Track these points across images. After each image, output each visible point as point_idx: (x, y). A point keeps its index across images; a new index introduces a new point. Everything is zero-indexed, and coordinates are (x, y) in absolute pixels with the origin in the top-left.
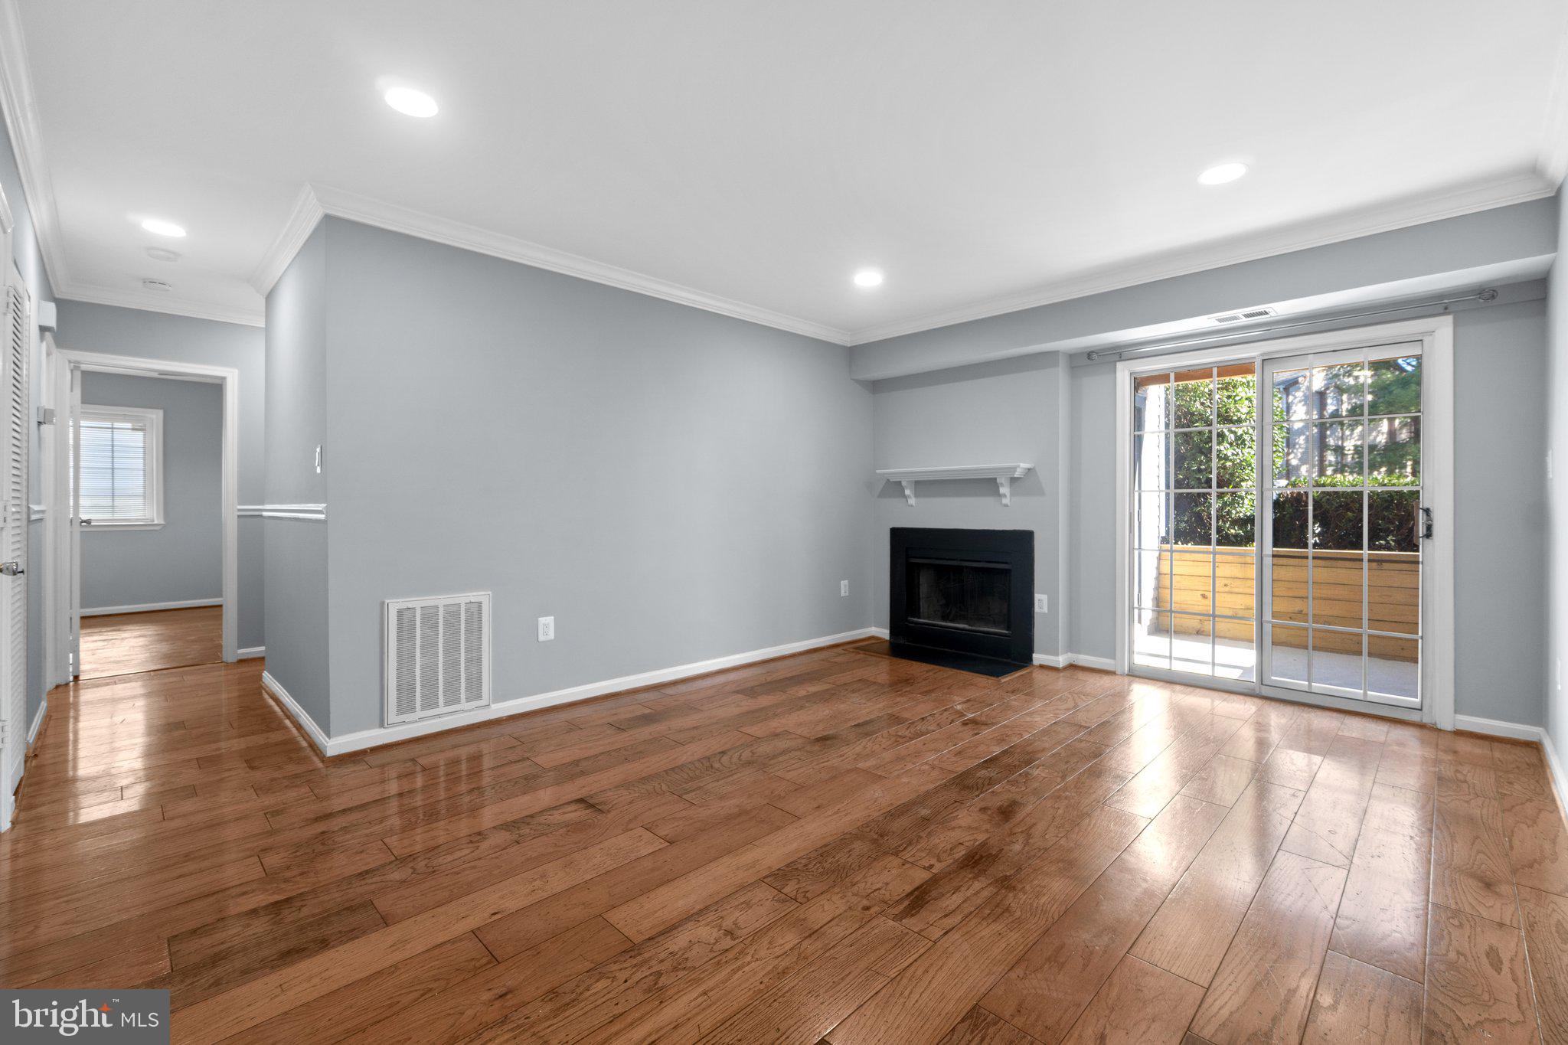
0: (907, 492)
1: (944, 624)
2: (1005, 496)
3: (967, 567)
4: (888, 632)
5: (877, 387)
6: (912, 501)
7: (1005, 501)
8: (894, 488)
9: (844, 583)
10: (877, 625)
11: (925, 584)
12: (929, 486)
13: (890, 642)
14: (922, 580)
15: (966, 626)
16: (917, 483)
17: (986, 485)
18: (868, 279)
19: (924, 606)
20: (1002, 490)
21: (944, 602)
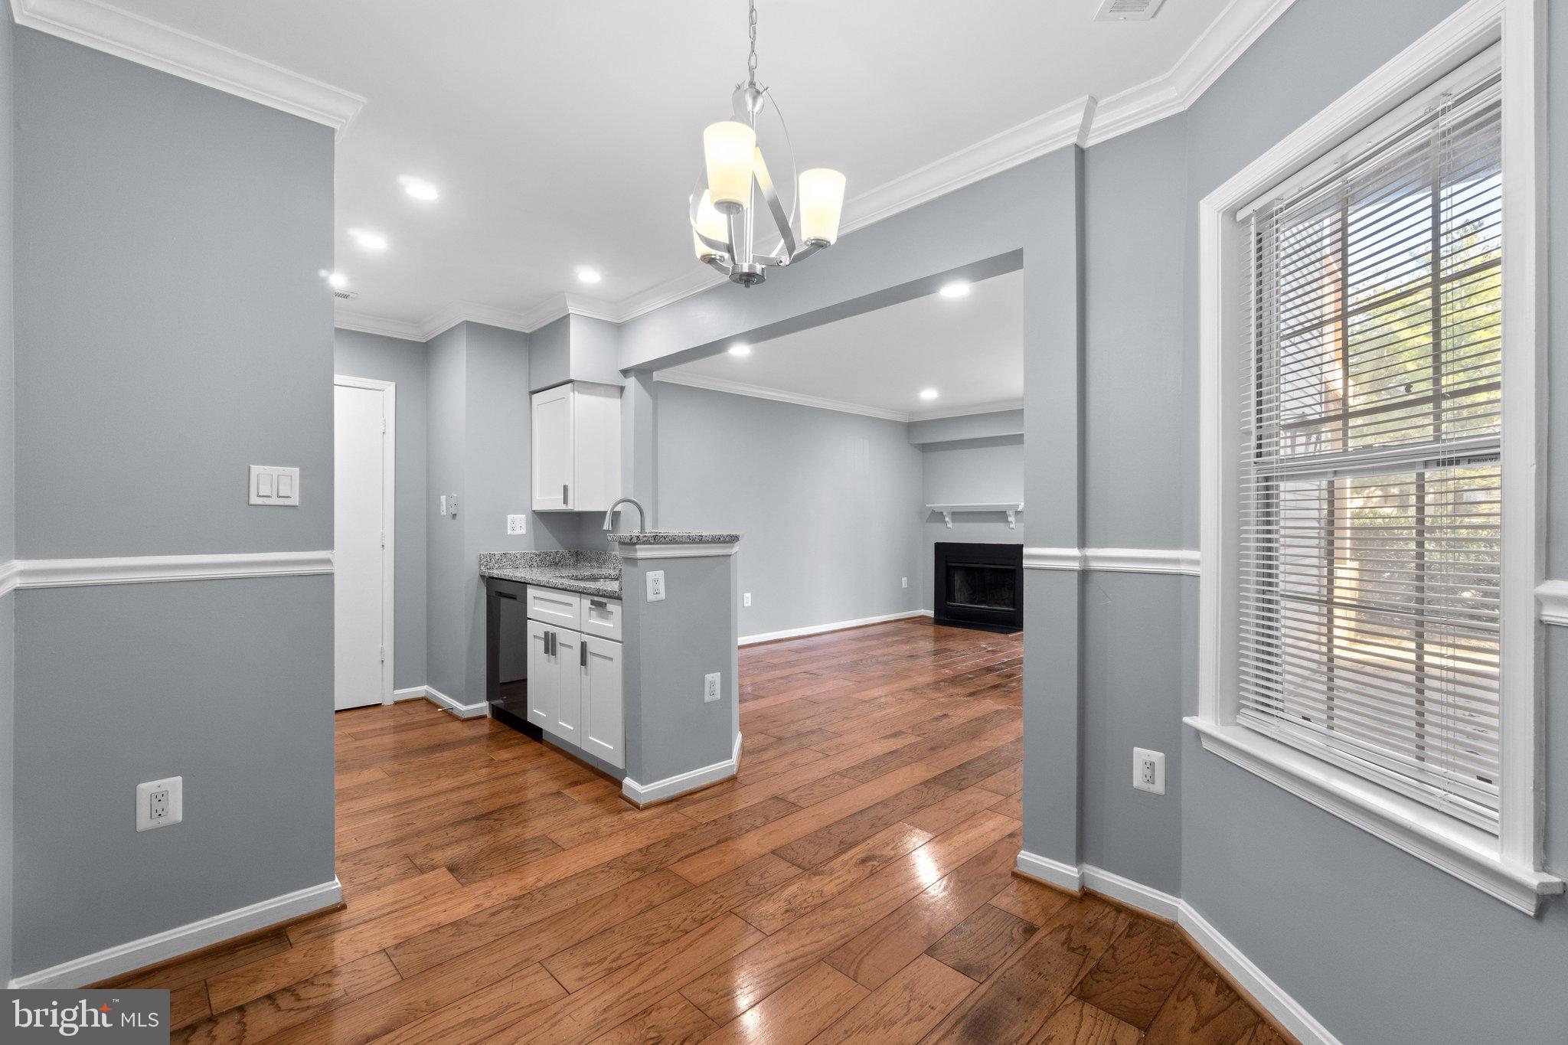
0: (947, 519)
1: (971, 606)
2: (1012, 522)
3: (987, 568)
4: (933, 612)
5: (925, 448)
6: (950, 525)
7: (1012, 526)
8: (937, 516)
9: (904, 579)
10: (926, 608)
11: (958, 580)
12: (960, 515)
13: (935, 619)
14: (956, 578)
15: (987, 607)
16: (953, 513)
17: (1000, 515)
18: (929, 395)
19: (957, 595)
20: (1010, 519)
21: (971, 592)
